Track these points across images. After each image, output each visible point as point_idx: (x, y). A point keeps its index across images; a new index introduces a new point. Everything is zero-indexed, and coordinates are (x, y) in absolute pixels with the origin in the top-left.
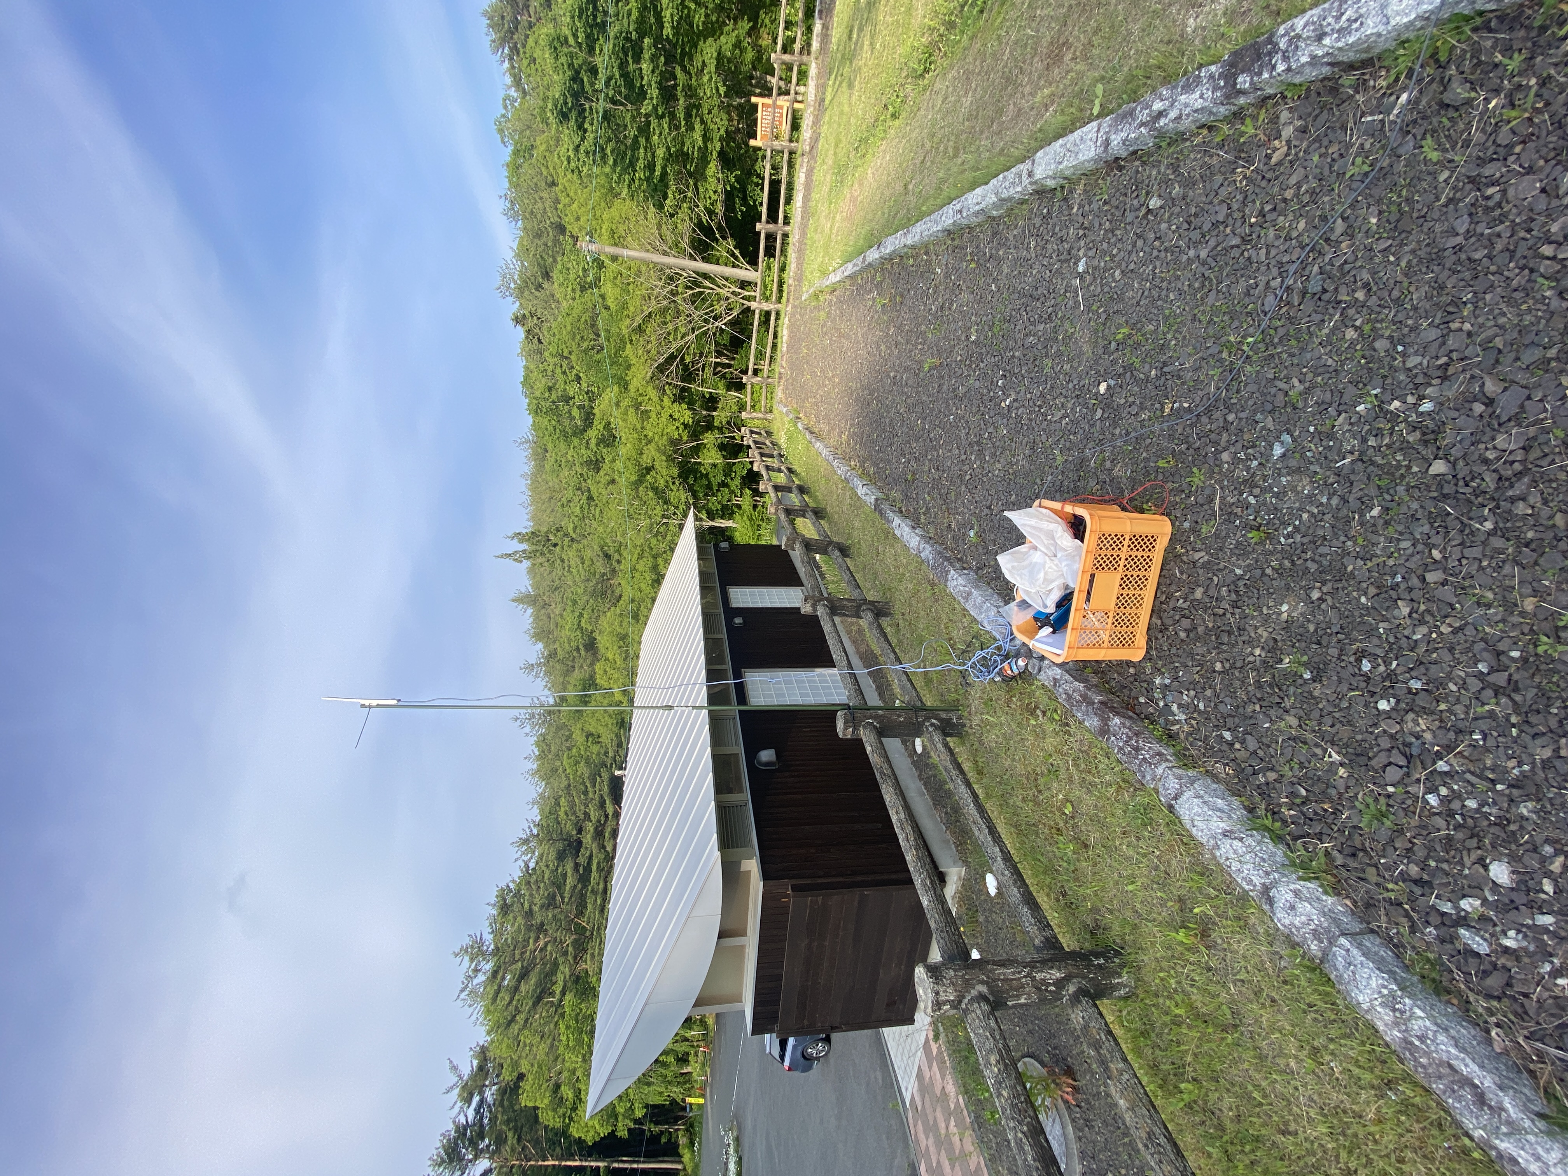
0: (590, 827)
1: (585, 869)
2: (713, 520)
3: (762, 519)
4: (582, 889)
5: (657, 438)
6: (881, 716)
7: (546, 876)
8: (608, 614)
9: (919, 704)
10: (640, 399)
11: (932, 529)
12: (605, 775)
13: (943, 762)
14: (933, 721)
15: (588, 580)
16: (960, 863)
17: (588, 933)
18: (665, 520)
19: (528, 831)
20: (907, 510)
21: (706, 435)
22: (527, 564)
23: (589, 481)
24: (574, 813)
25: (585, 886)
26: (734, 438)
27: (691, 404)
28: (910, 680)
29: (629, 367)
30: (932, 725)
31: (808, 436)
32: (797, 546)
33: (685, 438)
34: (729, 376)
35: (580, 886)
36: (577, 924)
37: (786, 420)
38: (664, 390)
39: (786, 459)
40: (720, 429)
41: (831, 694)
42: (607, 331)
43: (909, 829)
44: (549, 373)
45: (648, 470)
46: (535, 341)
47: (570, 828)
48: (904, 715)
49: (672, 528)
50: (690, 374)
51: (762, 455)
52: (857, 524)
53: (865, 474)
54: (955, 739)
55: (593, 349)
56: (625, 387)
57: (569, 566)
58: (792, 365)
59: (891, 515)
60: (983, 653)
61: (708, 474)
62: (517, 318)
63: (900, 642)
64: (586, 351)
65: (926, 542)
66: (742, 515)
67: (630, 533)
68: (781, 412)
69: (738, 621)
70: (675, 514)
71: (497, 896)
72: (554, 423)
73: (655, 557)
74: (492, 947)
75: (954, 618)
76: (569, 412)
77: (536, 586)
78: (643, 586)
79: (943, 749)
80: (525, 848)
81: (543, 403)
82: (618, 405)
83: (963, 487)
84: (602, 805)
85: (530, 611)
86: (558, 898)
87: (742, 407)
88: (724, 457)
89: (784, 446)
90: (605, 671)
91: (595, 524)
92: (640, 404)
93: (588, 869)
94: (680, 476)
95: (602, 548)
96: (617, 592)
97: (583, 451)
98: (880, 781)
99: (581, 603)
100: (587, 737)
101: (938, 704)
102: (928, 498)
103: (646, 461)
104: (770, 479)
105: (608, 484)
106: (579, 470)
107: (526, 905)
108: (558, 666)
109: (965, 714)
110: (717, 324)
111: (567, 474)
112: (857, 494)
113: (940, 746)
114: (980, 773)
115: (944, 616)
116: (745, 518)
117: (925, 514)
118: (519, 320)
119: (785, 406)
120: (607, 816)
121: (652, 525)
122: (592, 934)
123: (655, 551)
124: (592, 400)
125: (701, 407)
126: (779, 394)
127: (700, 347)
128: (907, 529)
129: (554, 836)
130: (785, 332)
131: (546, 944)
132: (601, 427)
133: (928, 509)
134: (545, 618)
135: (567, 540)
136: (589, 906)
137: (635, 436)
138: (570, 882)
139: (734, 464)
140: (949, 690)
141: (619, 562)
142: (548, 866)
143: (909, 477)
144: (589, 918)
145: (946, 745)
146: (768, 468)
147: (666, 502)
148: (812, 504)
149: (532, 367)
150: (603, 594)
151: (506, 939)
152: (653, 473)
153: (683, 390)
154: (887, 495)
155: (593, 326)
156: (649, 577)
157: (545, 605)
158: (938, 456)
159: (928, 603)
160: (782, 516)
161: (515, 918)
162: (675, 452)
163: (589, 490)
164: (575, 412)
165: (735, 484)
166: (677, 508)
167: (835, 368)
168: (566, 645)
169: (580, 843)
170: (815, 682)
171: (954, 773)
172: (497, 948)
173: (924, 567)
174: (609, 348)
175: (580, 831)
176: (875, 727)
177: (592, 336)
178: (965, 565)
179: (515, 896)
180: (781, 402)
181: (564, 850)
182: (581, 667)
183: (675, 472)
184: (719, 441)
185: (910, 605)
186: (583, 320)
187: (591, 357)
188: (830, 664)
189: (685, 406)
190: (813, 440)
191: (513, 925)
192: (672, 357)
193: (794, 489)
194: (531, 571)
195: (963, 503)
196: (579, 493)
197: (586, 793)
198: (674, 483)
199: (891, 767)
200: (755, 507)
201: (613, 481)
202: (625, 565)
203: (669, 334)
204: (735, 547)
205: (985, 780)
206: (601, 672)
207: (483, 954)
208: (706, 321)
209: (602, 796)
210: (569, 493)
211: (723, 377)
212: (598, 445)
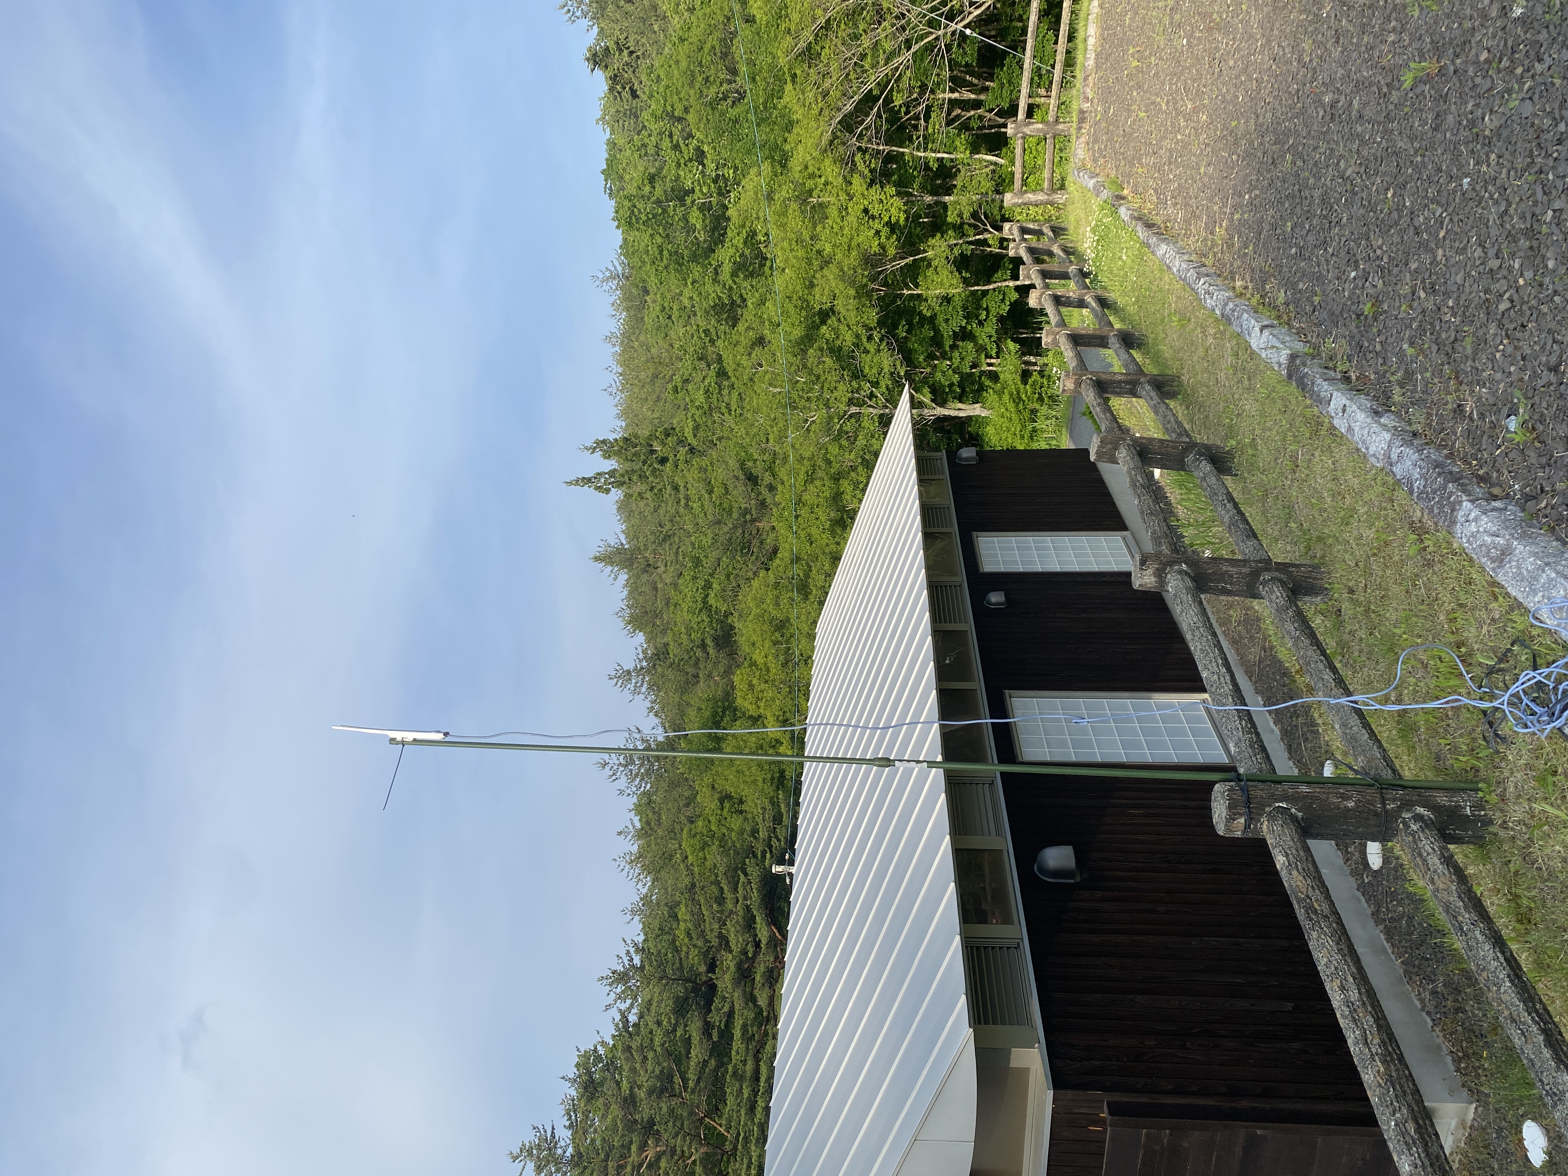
0: (729, 962)
1: (721, 1034)
2: (943, 404)
3: (1041, 399)
4: (718, 1067)
5: (839, 256)
6: (1306, 796)
7: (657, 1041)
8: (755, 583)
9: (1387, 774)
10: (810, 183)
11: (1418, 415)
12: (755, 873)
13: (1441, 895)
14: (1420, 810)
15: (719, 522)
16: (1465, 1093)
17: (728, 1147)
18: (854, 410)
19: (626, 960)
20: (1361, 378)
21: (932, 241)
22: (616, 494)
23: (719, 343)
24: (702, 934)
25: (721, 1064)
26: (985, 242)
27: (903, 187)
28: (1366, 726)
29: (789, 126)
30: (1418, 818)
31: (1141, 232)
32: (1122, 454)
33: (892, 251)
34: (974, 124)
35: (713, 1062)
36: (709, 1128)
37: (1095, 203)
38: (854, 164)
39: (1095, 280)
40: (959, 229)
41: (1187, 745)
42: (751, 63)
43: (1368, 1021)
44: (651, 150)
45: (825, 315)
46: (626, 94)
47: (694, 959)
48: (1355, 796)
49: (866, 423)
50: (902, 127)
51: (1045, 275)
52: (1250, 406)
53: (1266, 304)
54: (1469, 849)
55: (725, 98)
56: (783, 162)
57: (687, 499)
58: (1106, 94)
59: (1324, 387)
60: (1538, 676)
61: (934, 316)
62: (595, 55)
63: (1342, 645)
64: (713, 105)
65: (1405, 443)
66: (1000, 393)
67: (792, 435)
68: (1084, 189)
69: (996, 598)
70: (872, 396)
71: (578, 1065)
72: (659, 240)
73: (836, 478)
74: (570, 1151)
75: (1470, 601)
76: (685, 218)
77: (633, 534)
78: (814, 531)
79: (1441, 868)
80: (620, 988)
81: (640, 205)
82: (770, 197)
83: (1493, 329)
84: (749, 924)
85: (623, 577)
86: (677, 1079)
87: (1002, 183)
88: (966, 282)
89: (1090, 254)
90: (751, 686)
91: (730, 421)
92: (810, 193)
93: (726, 1034)
94: (881, 323)
95: (742, 465)
96: (770, 540)
97: (709, 287)
98: (1305, 924)
99: (708, 563)
100: (722, 801)
101: (1430, 775)
102: (1410, 351)
103: (819, 299)
104: (1062, 324)
105: (753, 346)
106: (703, 324)
107: (625, 1085)
108: (670, 674)
109: (1493, 798)
110: (953, 26)
111: (682, 331)
112: (1248, 346)
113: (1434, 861)
114: (1524, 918)
115: (1446, 597)
116: (1006, 397)
117: (1401, 385)
118: (597, 59)
119: (1093, 175)
120: (757, 945)
121: (831, 418)
122: (735, 1148)
123: (836, 466)
124: (723, 193)
125: (923, 188)
126: (1079, 151)
127: (922, 74)
128: (1361, 416)
129: (669, 971)
130: (1092, 30)
131: (658, 1157)
132: (739, 241)
133: (1409, 375)
134: (646, 589)
135: (683, 451)
136: (730, 1100)
137: (801, 253)
138: (697, 1053)
139: (985, 293)
140: (1455, 750)
141: (771, 488)
142: (659, 1023)
143: (1367, 308)
144: (729, 1121)
145: (1448, 860)
146: (1058, 300)
147: (857, 375)
148: (1150, 369)
149: (621, 142)
150: (746, 547)
151: (593, 1141)
152: (832, 321)
153: (889, 158)
154: (1316, 347)
155: (725, 55)
156: (825, 515)
157: (649, 567)
158: (1434, 262)
159: (1410, 569)
160: (1090, 396)
161: (607, 1106)
162: (873, 279)
163: (720, 359)
164: (696, 218)
165: (986, 332)
166: (875, 385)
167: (1199, 94)
168: (684, 637)
169: (712, 988)
170: (1153, 719)
171: (1466, 917)
172: (578, 1154)
173: (1401, 494)
174: (755, 95)
175: (712, 967)
176: (1294, 819)
177: (724, 75)
178: (1496, 491)
179: (607, 1068)
180: (1083, 168)
181: (687, 998)
182: (710, 676)
183: (872, 316)
184: (957, 251)
185: (1368, 572)
186: (708, 46)
187: (723, 114)
188: (1195, 684)
189: (893, 190)
190: (1153, 240)
191: (604, 1117)
192: (869, 99)
193: (1112, 340)
194: (624, 507)
195: (1493, 359)
196: (703, 365)
197: (721, 900)
198: (870, 338)
199: (1328, 897)
200: (1025, 375)
201: (761, 341)
202: (784, 495)
203: (863, 56)
204: (987, 457)
205: (1534, 936)
206: (744, 687)
207: (558, 1161)
208: (931, 23)
209: (748, 908)
210: (685, 367)
211: (965, 127)
212: (734, 274)
